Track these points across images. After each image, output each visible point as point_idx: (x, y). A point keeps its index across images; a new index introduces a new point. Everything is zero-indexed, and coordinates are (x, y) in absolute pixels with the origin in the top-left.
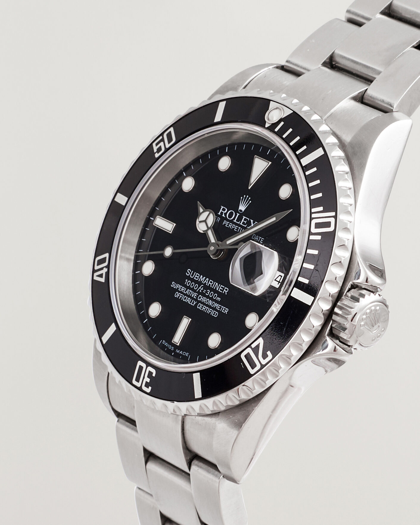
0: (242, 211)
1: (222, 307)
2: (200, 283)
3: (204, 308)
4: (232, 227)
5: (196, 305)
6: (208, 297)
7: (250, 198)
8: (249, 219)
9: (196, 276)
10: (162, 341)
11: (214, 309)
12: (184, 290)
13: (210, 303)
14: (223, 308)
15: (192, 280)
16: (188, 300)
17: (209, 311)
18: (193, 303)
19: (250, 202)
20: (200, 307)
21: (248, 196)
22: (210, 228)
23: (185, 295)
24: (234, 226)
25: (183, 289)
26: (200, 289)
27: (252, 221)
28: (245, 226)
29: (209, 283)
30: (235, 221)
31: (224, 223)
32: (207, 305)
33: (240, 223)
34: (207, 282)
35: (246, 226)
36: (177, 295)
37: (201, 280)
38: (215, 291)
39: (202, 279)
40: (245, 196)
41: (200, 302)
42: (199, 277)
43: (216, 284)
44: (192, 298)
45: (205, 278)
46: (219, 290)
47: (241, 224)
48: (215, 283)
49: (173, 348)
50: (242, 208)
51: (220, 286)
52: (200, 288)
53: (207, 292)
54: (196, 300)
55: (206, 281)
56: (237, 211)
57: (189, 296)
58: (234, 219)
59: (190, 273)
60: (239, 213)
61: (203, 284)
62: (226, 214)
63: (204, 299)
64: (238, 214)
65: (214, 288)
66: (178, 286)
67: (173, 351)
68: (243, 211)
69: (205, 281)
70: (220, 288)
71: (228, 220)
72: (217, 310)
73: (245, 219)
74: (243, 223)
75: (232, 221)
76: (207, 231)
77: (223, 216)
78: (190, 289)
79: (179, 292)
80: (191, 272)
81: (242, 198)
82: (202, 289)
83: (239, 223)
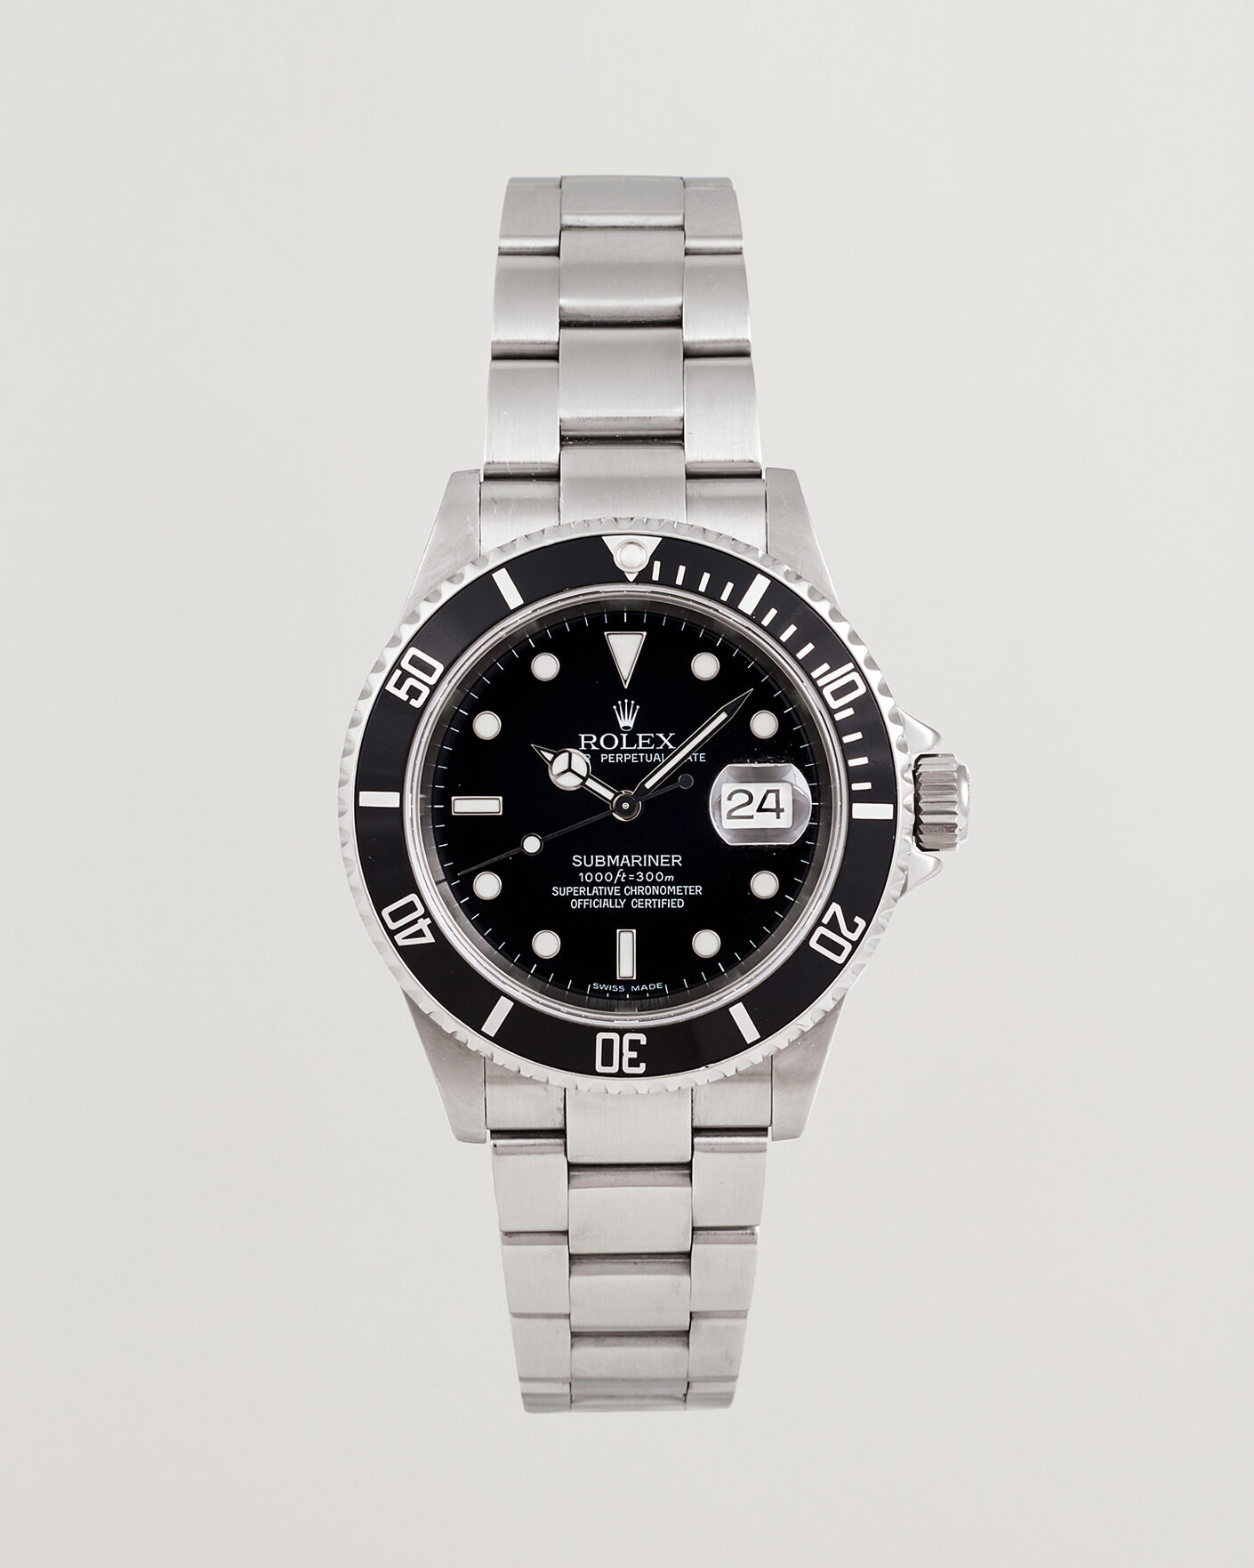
0: (629, 728)
1: (686, 887)
2: (614, 869)
3: (648, 902)
4: (623, 759)
5: (628, 904)
6: (644, 883)
7: (633, 702)
8: (652, 735)
9: (597, 861)
10: (592, 986)
11: (671, 896)
12: (586, 892)
13: (656, 890)
14: (688, 889)
15: (594, 870)
16: (607, 903)
17: (662, 903)
18: (619, 904)
19: (638, 707)
20: (638, 904)
21: (626, 701)
22: (588, 776)
23: (593, 898)
24: (627, 756)
25: (582, 890)
26: (620, 878)
27: (661, 735)
28: (652, 747)
29: (633, 861)
30: (624, 747)
31: (603, 758)
32: (651, 897)
33: (638, 746)
34: (628, 862)
35: (655, 747)
36: (576, 904)
37: (613, 863)
38: (654, 869)
39: (613, 860)
40: (620, 702)
41: (634, 896)
42: (606, 860)
43: (647, 858)
44: (613, 897)
45: (617, 857)
46: (662, 865)
47: (641, 747)
48: (645, 856)
49: (622, 988)
50: (626, 721)
51: (660, 858)
52: (618, 875)
53: (638, 877)
54: (623, 897)
55: (625, 860)
56: (618, 731)
57: (603, 897)
58: (620, 744)
59: (582, 860)
60: (625, 733)
61: (620, 868)
62: (597, 744)
63: (638, 890)
64: (624, 736)
65: (650, 865)
66: (567, 890)
67: (625, 993)
68: (631, 726)
69: (623, 862)
70: (662, 860)
71: (608, 752)
72: (677, 897)
73: (644, 738)
74: (644, 745)
75: (618, 750)
76: (583, 784)
77: (594, 747)
78: (598, 884)
79: (577, 898)
80: (583, 858)
81: (615, 707)
82: (624, 875)
83: (635, 748)
